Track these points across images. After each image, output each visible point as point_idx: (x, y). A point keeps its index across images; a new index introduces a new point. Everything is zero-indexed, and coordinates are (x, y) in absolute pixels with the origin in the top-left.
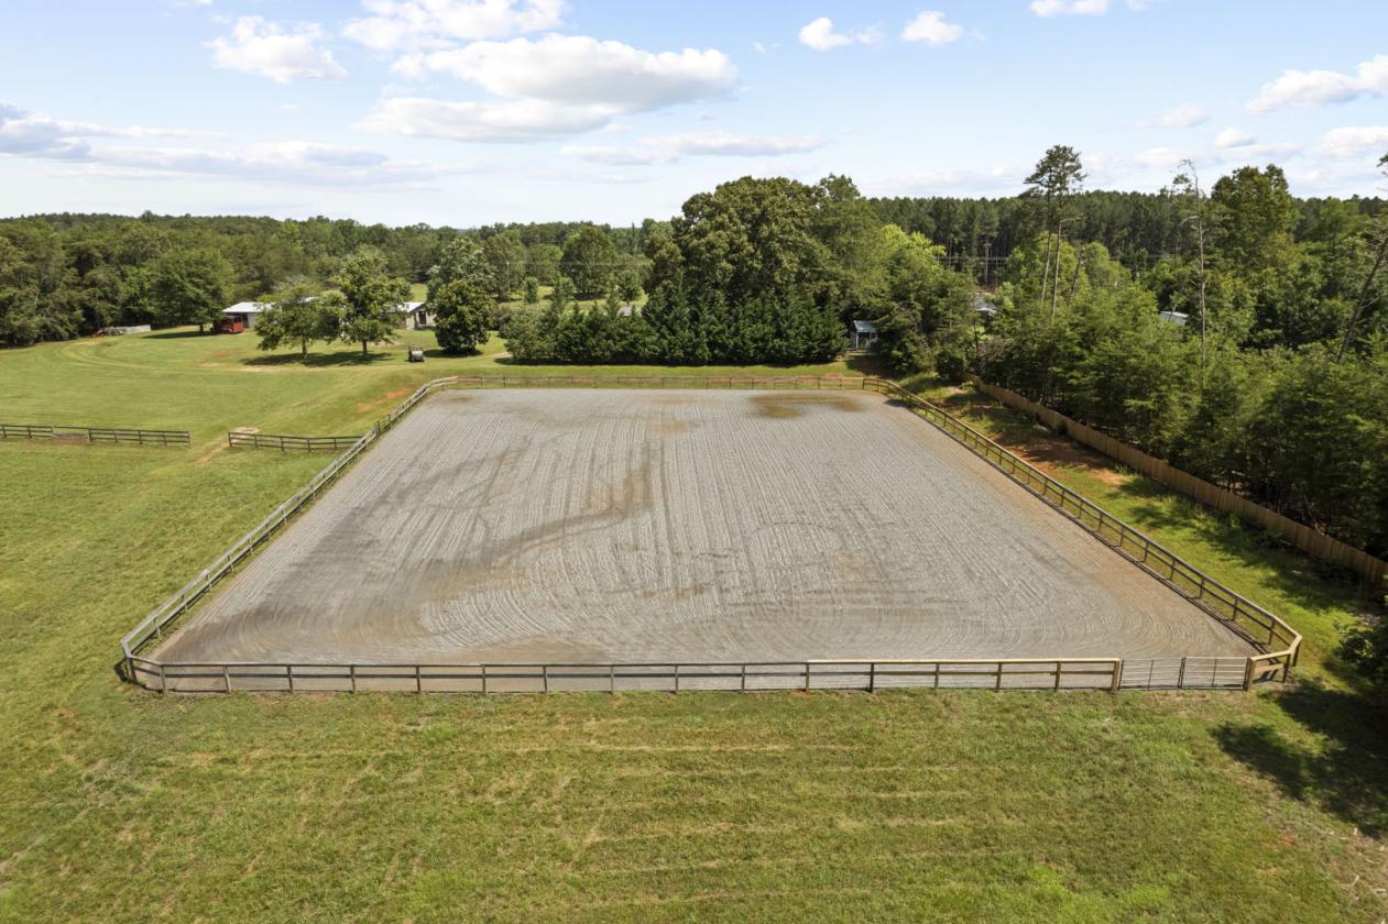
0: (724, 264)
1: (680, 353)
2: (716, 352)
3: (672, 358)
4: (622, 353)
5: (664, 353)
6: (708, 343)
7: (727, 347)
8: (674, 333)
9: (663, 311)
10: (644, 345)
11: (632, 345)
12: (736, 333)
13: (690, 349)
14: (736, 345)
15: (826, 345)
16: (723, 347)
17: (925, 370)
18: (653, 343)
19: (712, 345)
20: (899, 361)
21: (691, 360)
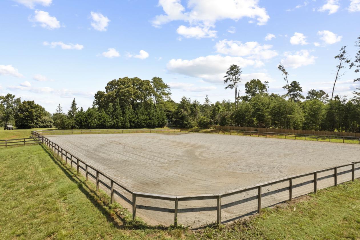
0: (133, 96)
1: (120, 124)
2: (132, 124)
3: (117, 126)
4: (100, 124)
5: (114, 125)
6: (129, 121)
7: (135, 122)
8: (117, 118)
9: (113, 111)
10: (108, 122)
11: (104, 122)
12: (138, 118)
13: (123, 123)
14: (138, 122)
15: (163, 122)
16: (134, 122)
17: (194, 126)
18: (111, 122)
19: (130, 122)
20: (186, 124)
21: (124, 127)
